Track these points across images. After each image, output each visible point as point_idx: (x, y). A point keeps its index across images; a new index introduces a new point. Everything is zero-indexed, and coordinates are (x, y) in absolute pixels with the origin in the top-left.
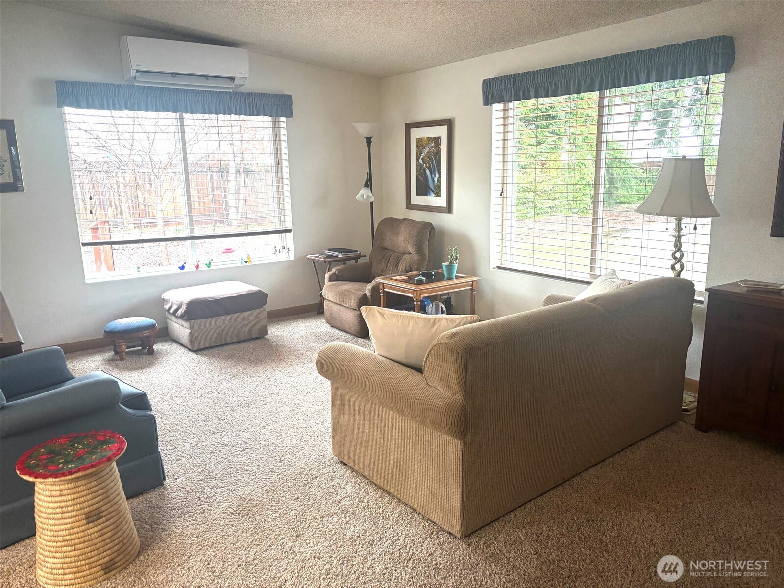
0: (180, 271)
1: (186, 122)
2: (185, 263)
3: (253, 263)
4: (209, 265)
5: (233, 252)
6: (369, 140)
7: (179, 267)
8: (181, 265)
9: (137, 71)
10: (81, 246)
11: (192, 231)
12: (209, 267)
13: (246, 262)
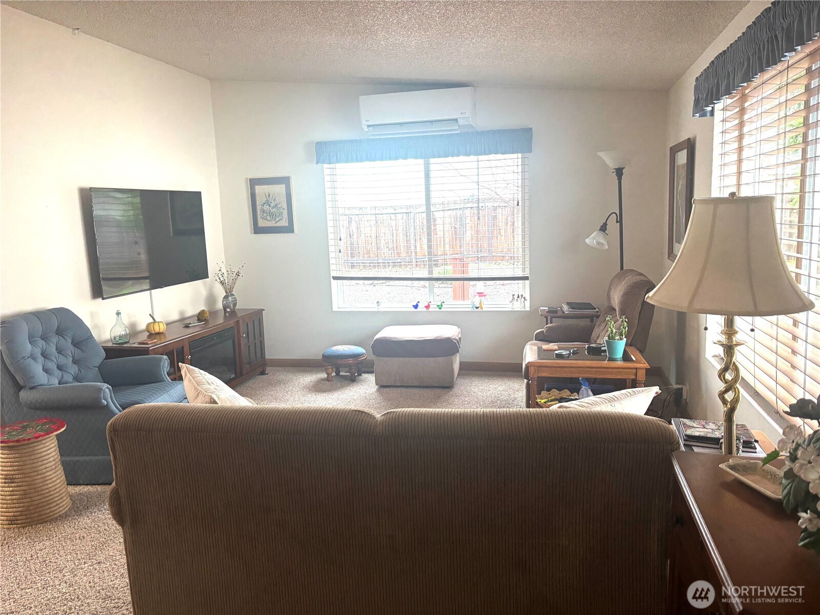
0: (414, 309)
1: (432, 167)
2: (419, 302)
3: (484, 310)
4: (440, 307)
5: (485, 296)
6: (619, 172)
7: (413, 306)
8: (415, 304)
9: (369, 126)
10: (332, 279)
11: (431, 272)
12: (440, 309)
13: (477, 308)
